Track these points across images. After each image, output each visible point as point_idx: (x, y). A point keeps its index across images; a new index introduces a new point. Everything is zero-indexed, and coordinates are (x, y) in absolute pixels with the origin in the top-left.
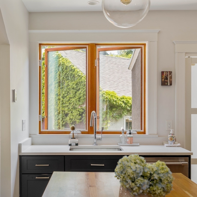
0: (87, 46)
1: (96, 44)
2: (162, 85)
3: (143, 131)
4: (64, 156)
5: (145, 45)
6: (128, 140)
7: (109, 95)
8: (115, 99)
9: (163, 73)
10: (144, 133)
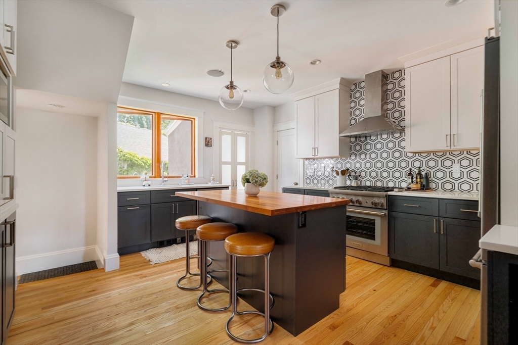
0: (154, 114)
1: (161, 114)
2: (206, 146)
3: (193, 175)
4: (151, 191)
5: (194, 119)
6: (186, 181)
7: (131, 155)
8: (137, 159)
9: (206, 138)
10: (194, 177)
